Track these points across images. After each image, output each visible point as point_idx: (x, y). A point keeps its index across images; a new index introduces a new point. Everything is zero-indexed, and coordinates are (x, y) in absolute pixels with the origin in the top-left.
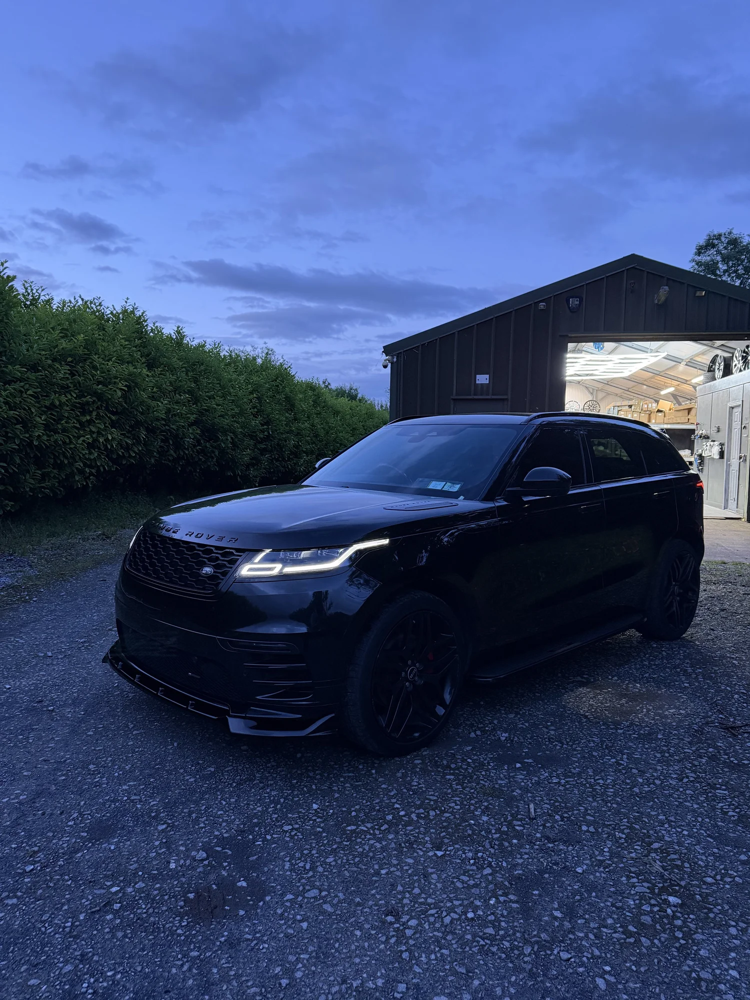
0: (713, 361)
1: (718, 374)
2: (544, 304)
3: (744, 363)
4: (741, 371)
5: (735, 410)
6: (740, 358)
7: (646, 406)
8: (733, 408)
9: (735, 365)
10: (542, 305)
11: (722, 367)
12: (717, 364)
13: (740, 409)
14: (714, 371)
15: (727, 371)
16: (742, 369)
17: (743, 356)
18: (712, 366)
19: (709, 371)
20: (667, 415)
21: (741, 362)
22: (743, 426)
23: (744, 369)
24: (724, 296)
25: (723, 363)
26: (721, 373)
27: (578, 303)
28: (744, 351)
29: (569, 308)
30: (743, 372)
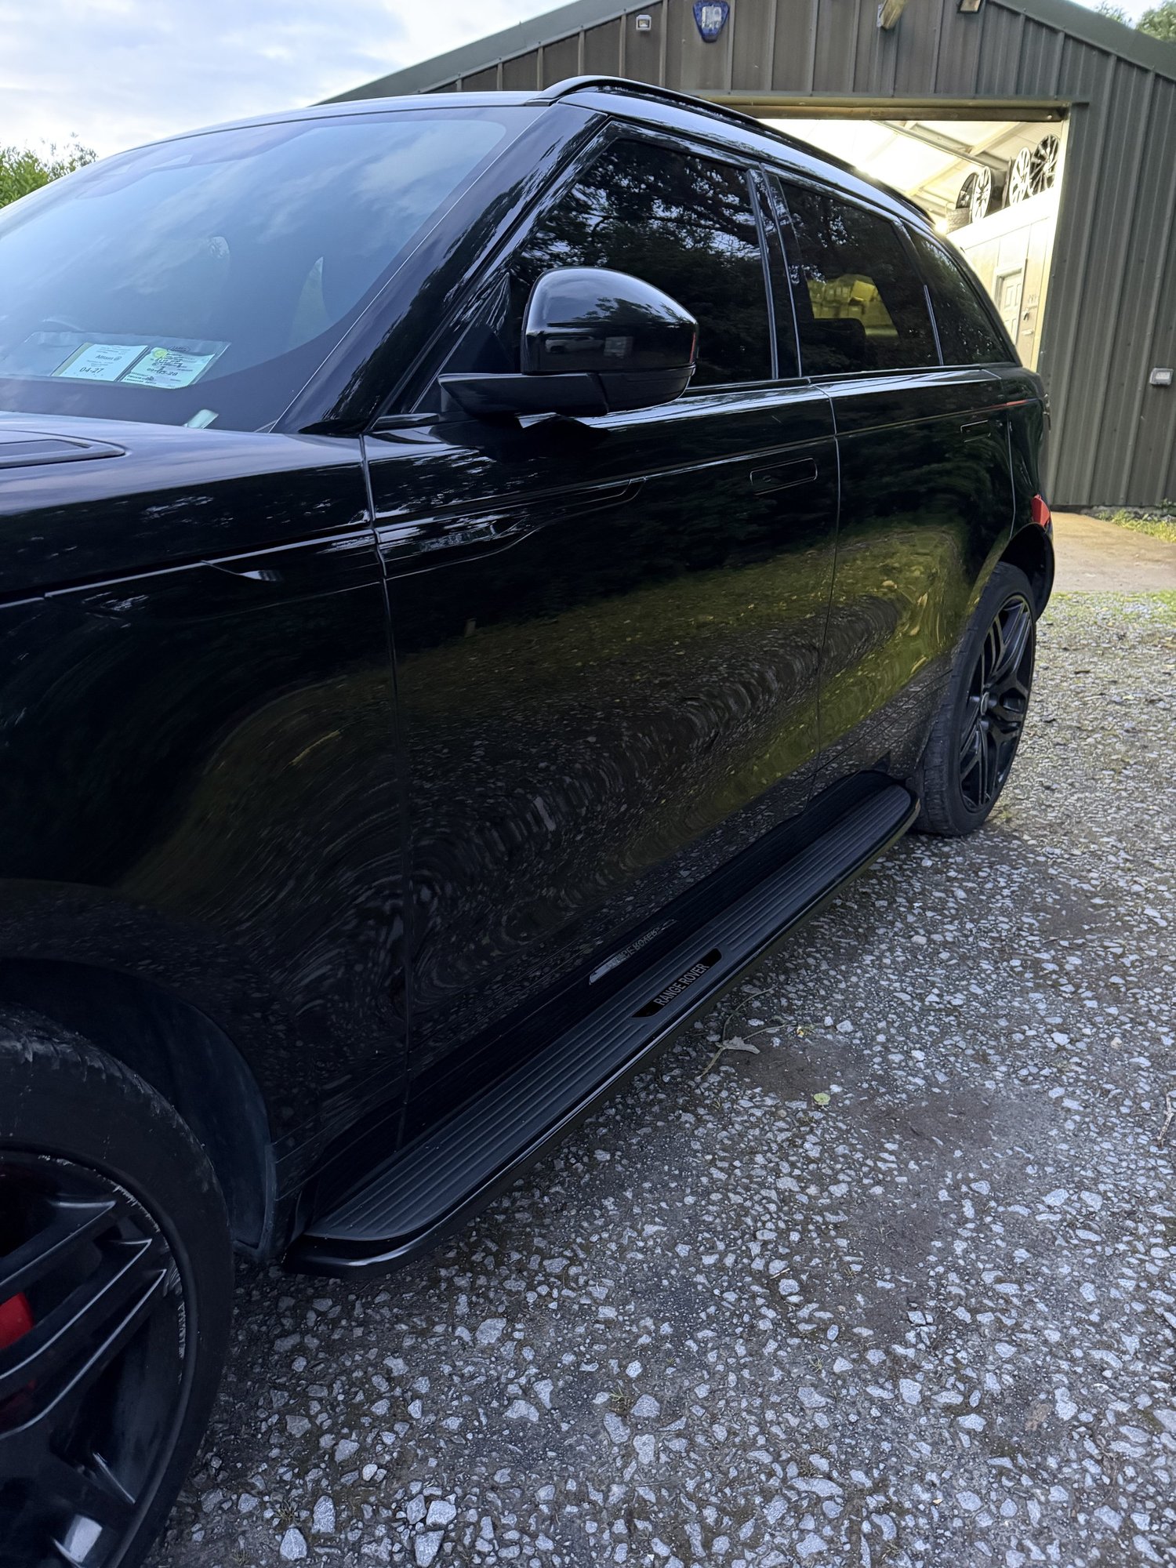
0: (968, 187)
1: (978, 208)
2: (647, 17)
3: (1034, 179)
4: (1026, 196)
5: (1008, 282)
6: (1028, 170)
7: (832, 292)
8: (1003, 278)
9: (1016, 187)
10: (643, 23)
11: (987, 194)
12: (978, 190)
13: (1019, 279)
14: (968, 206)
15: (997, 200)
16: (1030, 191)
17: (1033, 164)
18: (964, 196)
19: (959, 206)
20: (866, 309)
21: (1028, 180)
22: (1024, 314)
23: (1035, 192)
24: (1015, 14)
25: (989, 186)
26: (985, 205)
27: (719, 18)
28: (1038, 151)
29: (700, 28)
30: (1033, 197)
